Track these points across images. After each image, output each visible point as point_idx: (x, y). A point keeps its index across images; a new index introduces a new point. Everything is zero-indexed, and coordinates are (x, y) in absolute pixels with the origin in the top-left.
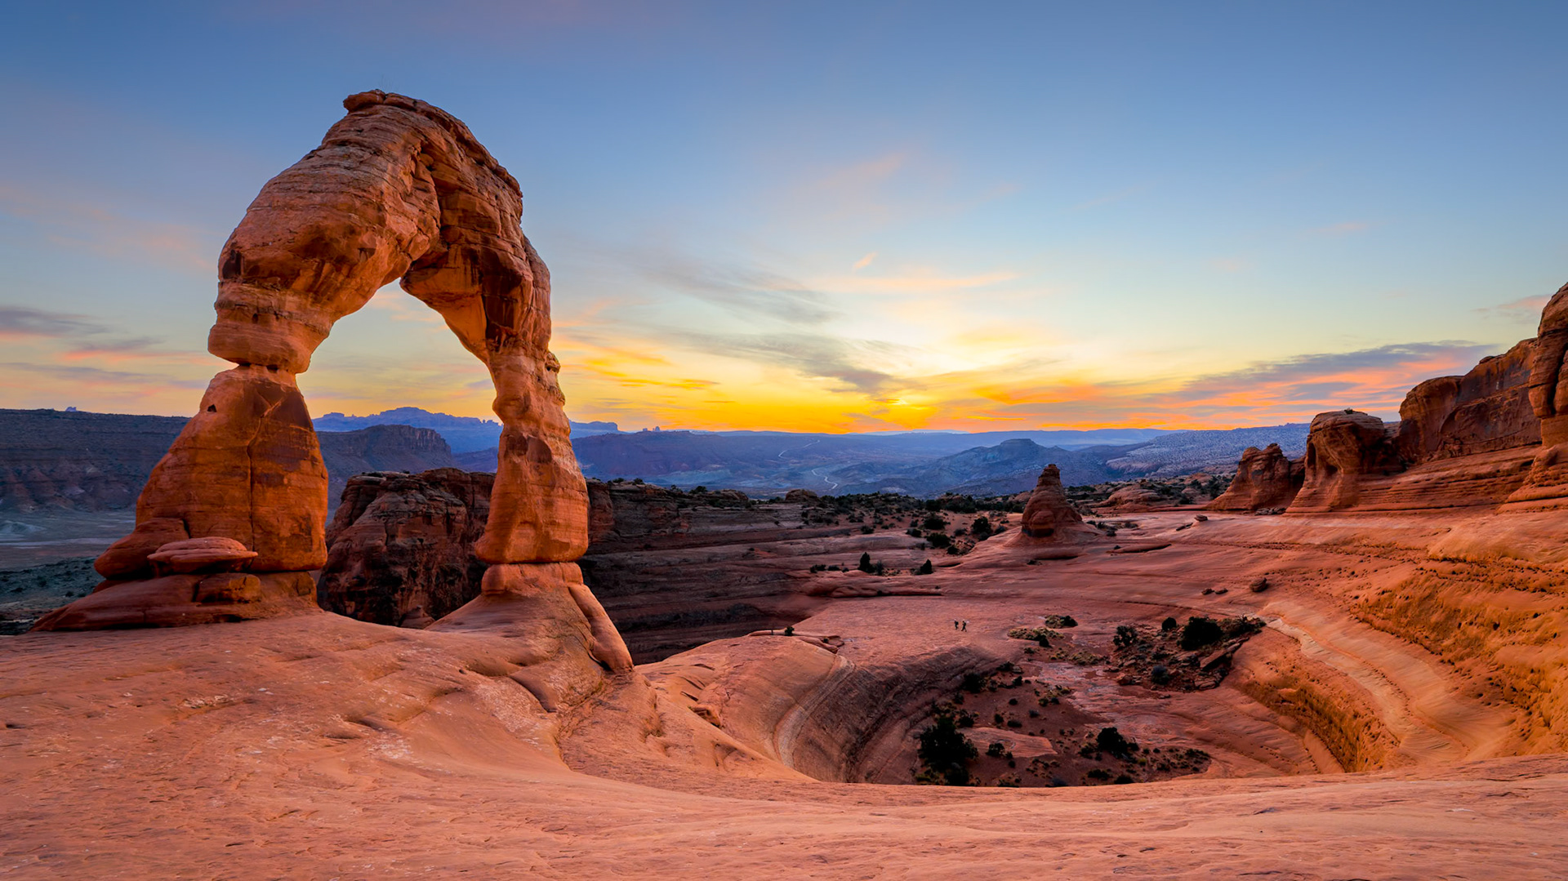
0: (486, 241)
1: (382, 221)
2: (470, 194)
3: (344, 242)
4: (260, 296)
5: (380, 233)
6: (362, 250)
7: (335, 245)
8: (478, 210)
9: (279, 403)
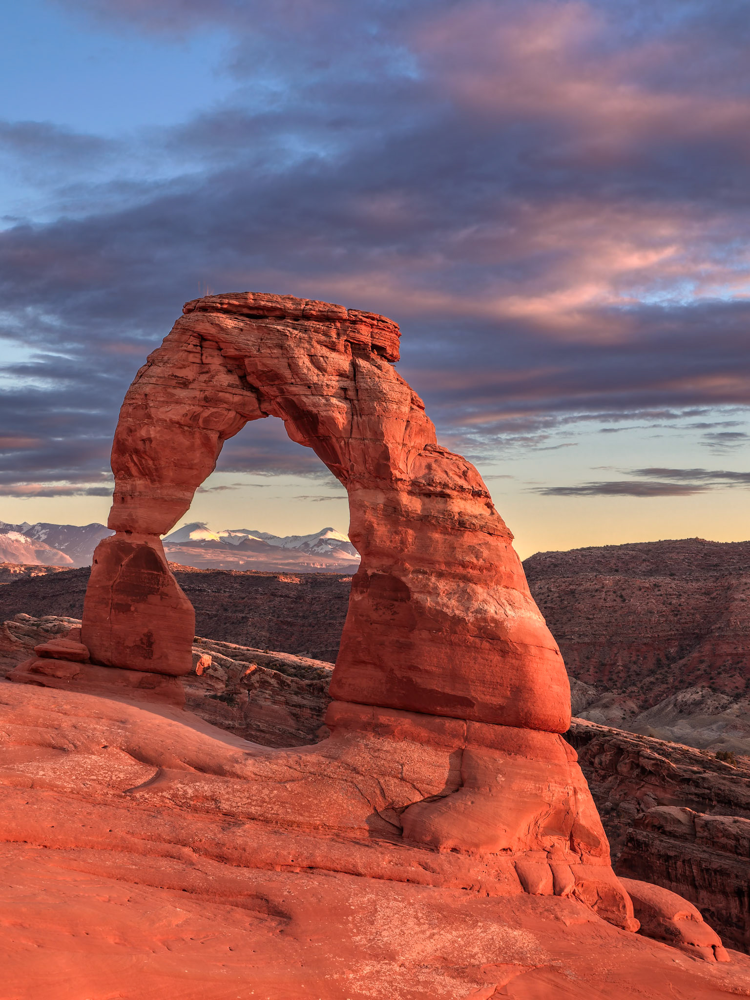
0: (282, 391)
1: (149, 416)
2: (250, 357)
3: (130, 439)
4: (123, 485)
5: (153, 424)
6: (144, 441)
7: (126, 443)
8: (260, 368)
9: (132, 556)
